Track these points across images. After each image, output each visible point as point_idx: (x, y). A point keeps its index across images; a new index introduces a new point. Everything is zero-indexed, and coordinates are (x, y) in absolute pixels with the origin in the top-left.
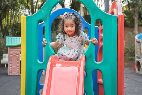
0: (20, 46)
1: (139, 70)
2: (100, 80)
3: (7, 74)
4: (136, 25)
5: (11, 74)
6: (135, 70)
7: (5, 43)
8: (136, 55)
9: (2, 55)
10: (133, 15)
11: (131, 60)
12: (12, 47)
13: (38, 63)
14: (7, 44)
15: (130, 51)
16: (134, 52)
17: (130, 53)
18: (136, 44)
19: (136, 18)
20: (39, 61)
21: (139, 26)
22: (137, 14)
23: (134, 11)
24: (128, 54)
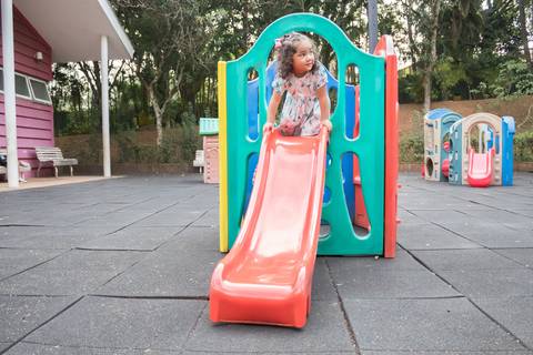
0: (217, 134)
1: (430, 174)
2: (357, 179)
3: (202, 182)
4: (428, 99)
5: (209, 181)
6: (424, 174)
7: (198, 129)
8: (426, 148)
9: (194, 153)
10: (422, 82)
11: (418, 159)
12: (208, 135)
13: (247, 141)
14: (202, 131)
15: (416, 144)
16: (423, 145)
17: (417, 148)
18: (426, 128)
19: (427, 86)
20: (248, 139)
21: (433, 101)
22: (428, 80)
23: (424, 75)
24: (412, 149)
